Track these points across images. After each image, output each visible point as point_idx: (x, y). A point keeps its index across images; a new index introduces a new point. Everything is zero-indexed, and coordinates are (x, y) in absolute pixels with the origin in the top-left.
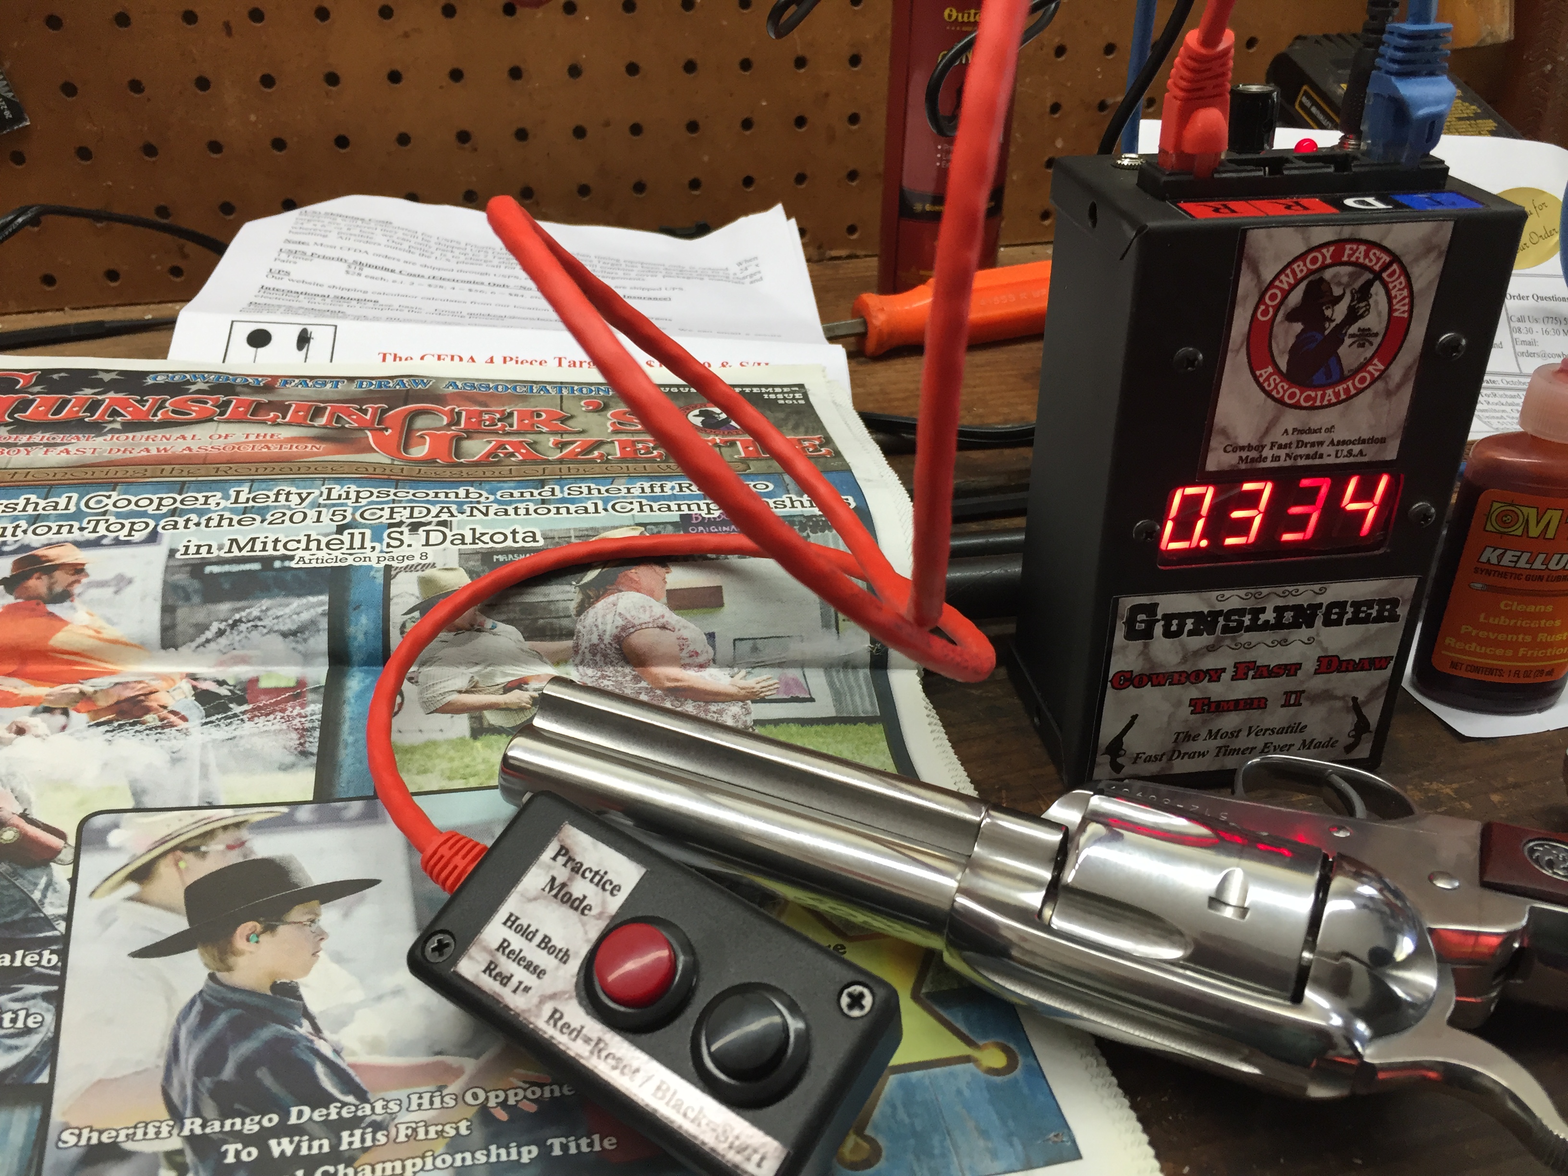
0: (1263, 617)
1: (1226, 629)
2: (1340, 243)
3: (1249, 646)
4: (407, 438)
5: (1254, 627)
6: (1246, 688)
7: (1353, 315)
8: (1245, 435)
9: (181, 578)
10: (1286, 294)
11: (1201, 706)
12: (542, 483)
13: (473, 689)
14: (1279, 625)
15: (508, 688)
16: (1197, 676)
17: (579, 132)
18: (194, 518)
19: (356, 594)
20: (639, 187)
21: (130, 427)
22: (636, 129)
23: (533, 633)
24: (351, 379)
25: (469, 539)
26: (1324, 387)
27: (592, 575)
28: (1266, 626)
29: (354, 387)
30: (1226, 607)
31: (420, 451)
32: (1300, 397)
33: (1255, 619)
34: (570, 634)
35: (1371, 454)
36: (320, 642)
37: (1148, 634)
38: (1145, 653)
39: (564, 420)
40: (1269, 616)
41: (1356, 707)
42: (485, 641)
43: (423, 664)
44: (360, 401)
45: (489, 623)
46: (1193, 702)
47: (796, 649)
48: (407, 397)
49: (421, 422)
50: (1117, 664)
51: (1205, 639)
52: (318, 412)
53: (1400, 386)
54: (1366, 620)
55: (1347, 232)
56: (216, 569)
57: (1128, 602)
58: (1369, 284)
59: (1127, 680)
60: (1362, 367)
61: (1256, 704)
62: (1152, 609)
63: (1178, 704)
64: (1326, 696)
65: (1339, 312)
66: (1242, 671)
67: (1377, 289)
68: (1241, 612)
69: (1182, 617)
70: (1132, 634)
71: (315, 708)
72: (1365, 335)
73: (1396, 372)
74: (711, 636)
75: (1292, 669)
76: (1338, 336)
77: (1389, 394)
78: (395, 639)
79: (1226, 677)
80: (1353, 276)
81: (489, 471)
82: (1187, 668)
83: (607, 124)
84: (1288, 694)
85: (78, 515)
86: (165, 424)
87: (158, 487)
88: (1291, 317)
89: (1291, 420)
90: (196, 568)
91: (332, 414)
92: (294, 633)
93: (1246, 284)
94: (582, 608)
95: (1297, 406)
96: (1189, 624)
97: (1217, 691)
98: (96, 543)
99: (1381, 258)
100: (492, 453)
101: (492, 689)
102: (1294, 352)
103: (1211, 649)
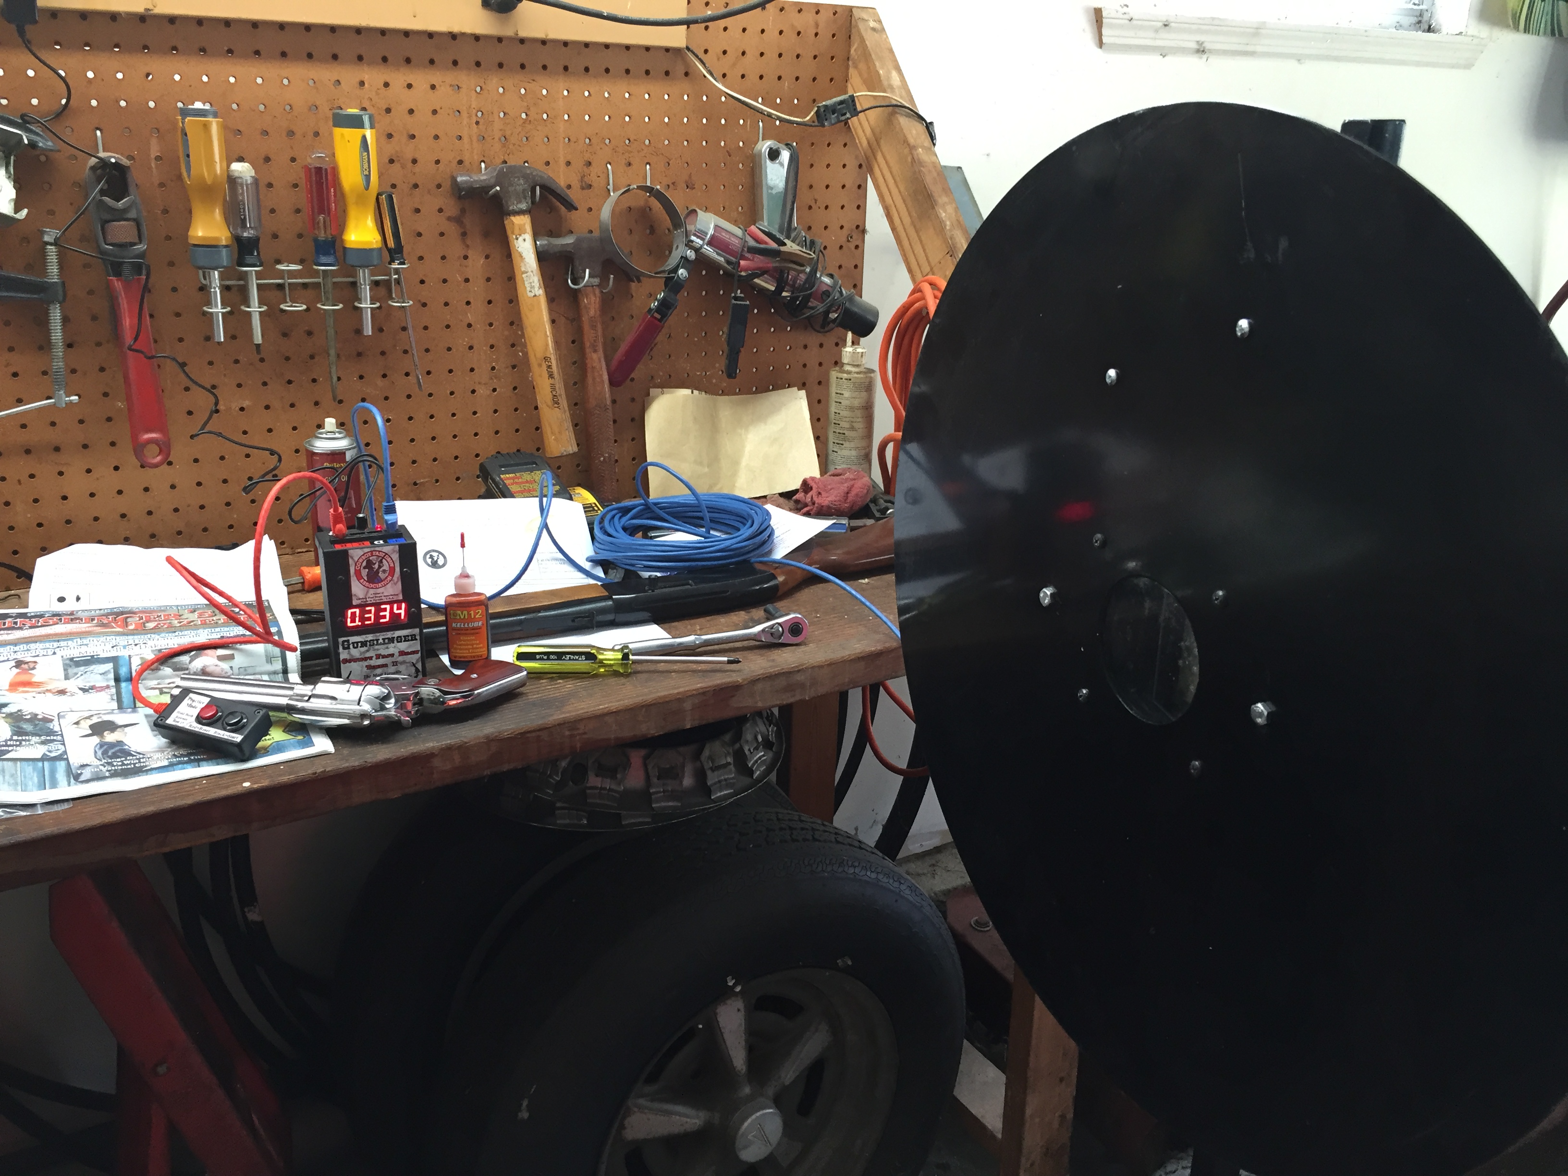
0: (379, 642)
1: (370, 645)
2: (371, 552)
3: (378, 650)
4: (127, 625)
5: (377, 644)
6: (381, 661)
7: (380, 567)
8: (361, 595)
9: (68, 662)
10: (362, 563)
11: (369, 667)
12: (175, 632)
13: (159, 684)
14: (384, 644)
15: (169, 684)
16: (366, 659)
17: (176, 510)
18: (66, 648)
19: (121, 662)
20: (205, 530)
21: (31, 627)
22: (202, 507)
23: (175, 669)
24: (100, 610)
25: (153, 646)
26: (377, 583)
27: (193, 653)
28: (381, 644)
29: (102, 612)
30: (369, 639)
31: (131, 627)
32: (372, 586)
33: (377, 642)
34: (187, 669)
35: (395, 598)
36: (112, 676)
37: (348, 648)
38: (349, 653)
39: (180, 616)
40: (381, 641)
41: (414, 665)
42: (161, 673)
43: (143, 680)
44: (107, 615)
45: (162, 668)
46: (366, 666)
47: (258, 670)
48: (122, 613)
49: (129, 620)
50: (342, 657)
51: (365, 649)
52: (93, 620)
53: (397, 582)
54: (408, 641)
55: (372, 549)
56: (77, 659)
57: (341, 640)
58: (381, 560)
59: (346, 661)
60: (386, 578)
61: (385, 666)
62: (348, 641)
63: (362, 667)
64: (404, 662)
65: (376, 566)
66: (378, 657)
67: (384, 560)
68: (373, 640)
69: (357, 643)
70: (344, 648)
71: (114, 690)
72: (384, 571)
73: (395, 578)
74: (231, 667)
75: (392, 655)
76: (377, 572)
77: (395, 584)
78: (134, 674)
79: (374, 658)
80: (377, 559)
81: (156, 630)
82: (362, 656)
83: (189, 506)
84: (393, 662)
85: (28, 650)
86: (42, 626)
87: (50, 641)
88: (364, 568)
89: (372, 591)
90: (71, 659)
91: (98, 619)
92: (103, 674)
93: (351, 561)
94: (190, 663)
95: (372, 588)
96: (360, 644)
97: (374, 662)
98: (38, 656)
99: (382, 555)
100: (157, 626)
101: (165, 684)
102: (367, 575)
103: (368, 651)
